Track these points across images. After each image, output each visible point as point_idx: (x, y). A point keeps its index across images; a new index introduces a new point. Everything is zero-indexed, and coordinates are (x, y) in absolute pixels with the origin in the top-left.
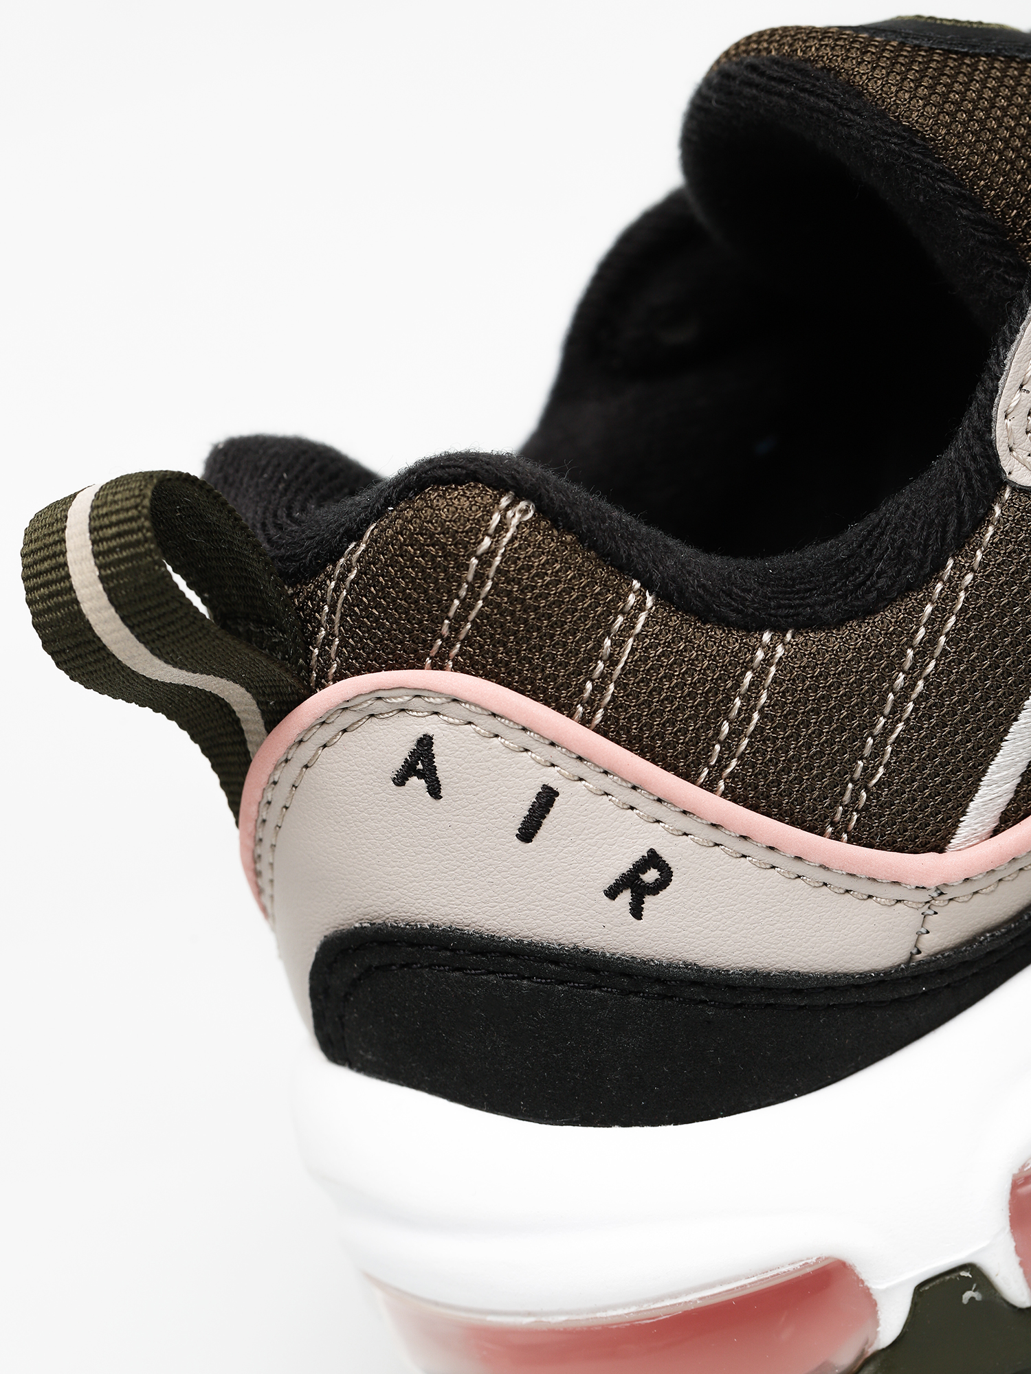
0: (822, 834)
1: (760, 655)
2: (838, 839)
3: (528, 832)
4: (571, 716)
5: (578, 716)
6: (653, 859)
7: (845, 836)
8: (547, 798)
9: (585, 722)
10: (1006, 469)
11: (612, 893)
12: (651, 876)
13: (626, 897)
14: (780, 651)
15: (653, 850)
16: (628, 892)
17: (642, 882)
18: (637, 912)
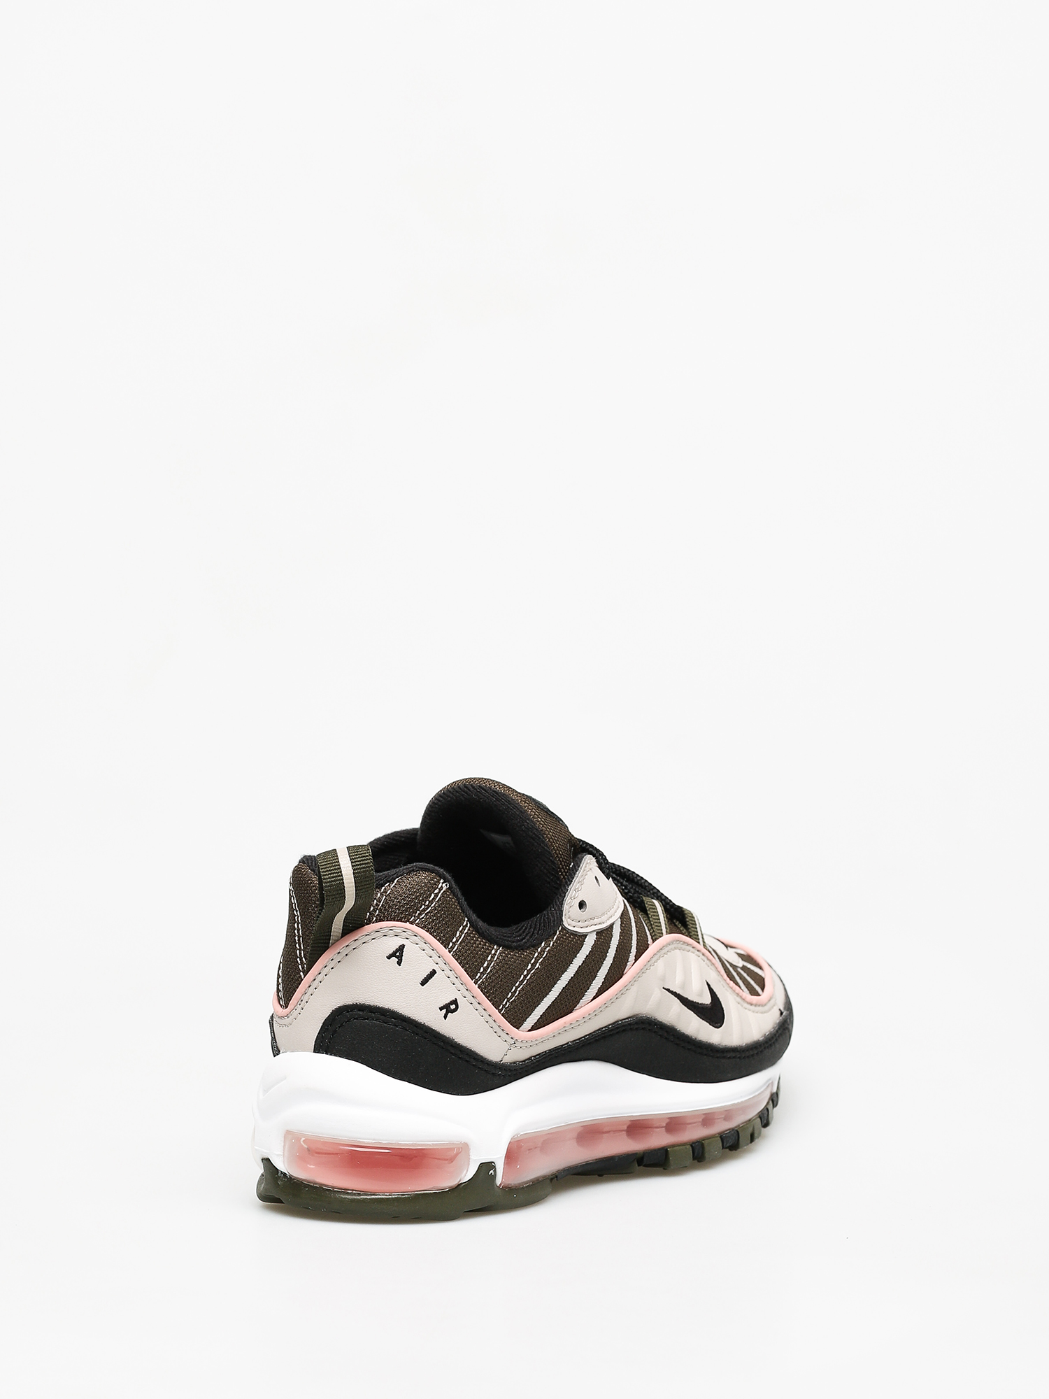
0: (498, 1011)
1: (493, 952)
2: (501, 1015)
3: (423, 983)
4: (448, 951)
6: (455, 1002)
8: (433, 973)
9: (450, 953)
10: (563, 920)
11: (441, 1009)
12: (453, 1007)
14: (499, 953)
15: (456, 999)
16: (445, 1010)
17: (450, 1008)
18: (445, 1017)
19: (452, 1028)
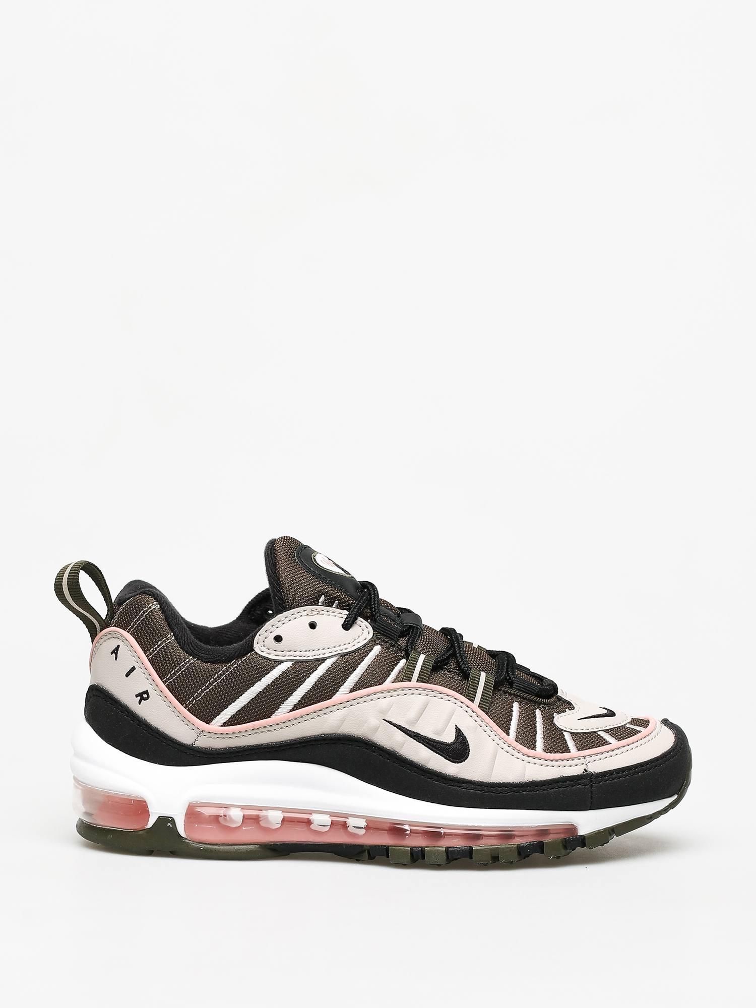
0: (182, 705)
1: (188, 660)
2: (186, 708)
3: (127, 675)
4: (145, 654)
5: (147, 654)
6: (146, 692)
7: (187, 708)
8: (133, 669)
9: (147, 656)
10: (254, 647)
11: (137, 696)
12: (145, 696)
13: (139, 698)
14: (192, 661)
15: (147, 690)
16: (139, 697)
17: (143, 696)
18: (140, 703)
19: (144, 711)
